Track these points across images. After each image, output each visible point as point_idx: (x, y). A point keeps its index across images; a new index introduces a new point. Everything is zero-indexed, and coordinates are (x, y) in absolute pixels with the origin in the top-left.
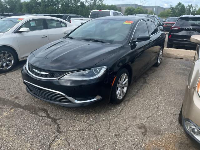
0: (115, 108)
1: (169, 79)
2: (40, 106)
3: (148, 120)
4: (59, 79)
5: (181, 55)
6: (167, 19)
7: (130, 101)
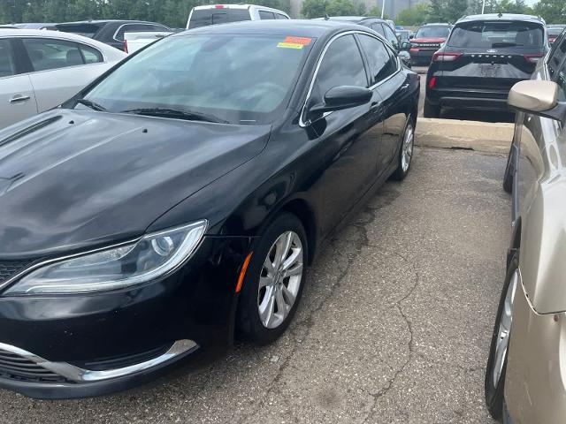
1: (440, 225)
3: (378, 409)
5: (467, 138)
6: (420, 31)
7: (313, 324)
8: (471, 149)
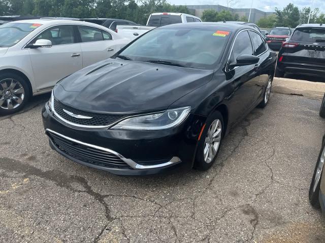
0: (201, 177)
2: (73, 173)
3: (258, 199)
4: (109, 128)
5: (300, 89)
6: (272, 31)
7: (224, 165)
8: (302, 95)
